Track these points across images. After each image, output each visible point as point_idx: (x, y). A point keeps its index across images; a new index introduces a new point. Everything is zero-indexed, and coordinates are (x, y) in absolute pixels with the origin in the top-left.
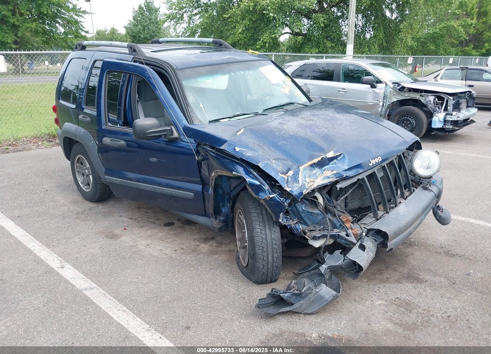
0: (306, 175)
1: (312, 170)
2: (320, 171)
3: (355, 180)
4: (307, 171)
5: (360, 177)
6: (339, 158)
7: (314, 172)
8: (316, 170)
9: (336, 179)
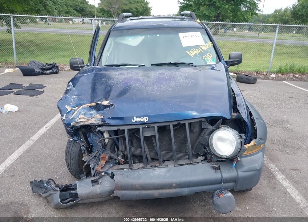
0: (81, 113)
1: (90, 110)
2: (96, 113)
3: (115, 128)
4: (85, 110)
5: (121, 128)
6: (111, 108)
7: (92, 112)
8: (93, 112)
9: (101, 123)
